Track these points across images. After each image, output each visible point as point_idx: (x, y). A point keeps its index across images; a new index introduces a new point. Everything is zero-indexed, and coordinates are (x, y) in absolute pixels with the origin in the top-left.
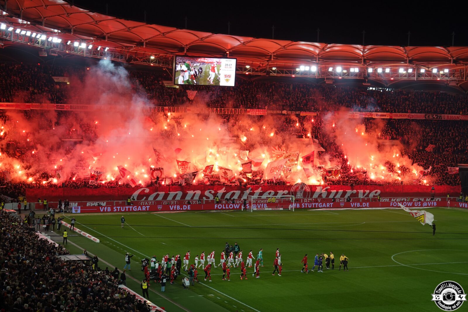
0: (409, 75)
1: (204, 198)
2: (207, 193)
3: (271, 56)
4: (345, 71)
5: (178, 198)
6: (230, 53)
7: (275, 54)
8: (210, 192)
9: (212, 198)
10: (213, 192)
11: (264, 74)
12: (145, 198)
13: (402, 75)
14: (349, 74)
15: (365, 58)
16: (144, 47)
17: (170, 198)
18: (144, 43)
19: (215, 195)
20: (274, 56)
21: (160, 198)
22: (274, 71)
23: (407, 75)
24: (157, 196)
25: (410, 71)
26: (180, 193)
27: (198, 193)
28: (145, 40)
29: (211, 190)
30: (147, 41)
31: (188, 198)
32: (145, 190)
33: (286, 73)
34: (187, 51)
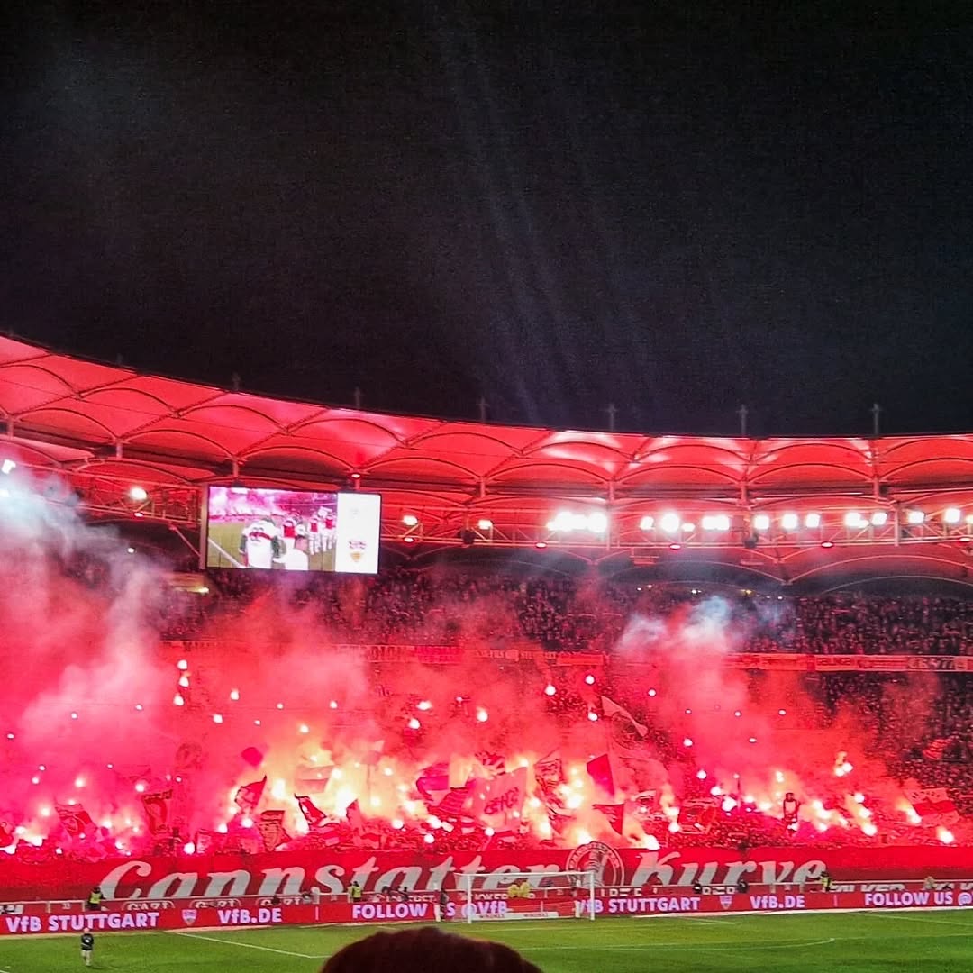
0: (878, 531)
1: (315, 890)
2: (323, 875)
3: (478, 487)
4: (689, 527)
5: (238, 890)
6: (362, 477)
7: (490, 481)
8: (332, 872)
9: (337, 888)
10: (340, 871)
11: (458, 542)
12: (138, 891)
13: (855, 533)
14: (699, 534)
15: (750, 484)
16: (119, 456)
17: (213, 890)
18: (119, 448)
19: (346, 881)
20: (487, 486)
21: (183, 892)
22: (485, 533)
23: (871, 533)
24: (175, 885)
25: (880, 518)
26: (242, 878)
27: (297, 874)
28: (121, 437)
29: (333, 867)
30: (126, 441)
31: (267, 889)
32: (138, 867)
33: (519, 537)
34: (240, 473)
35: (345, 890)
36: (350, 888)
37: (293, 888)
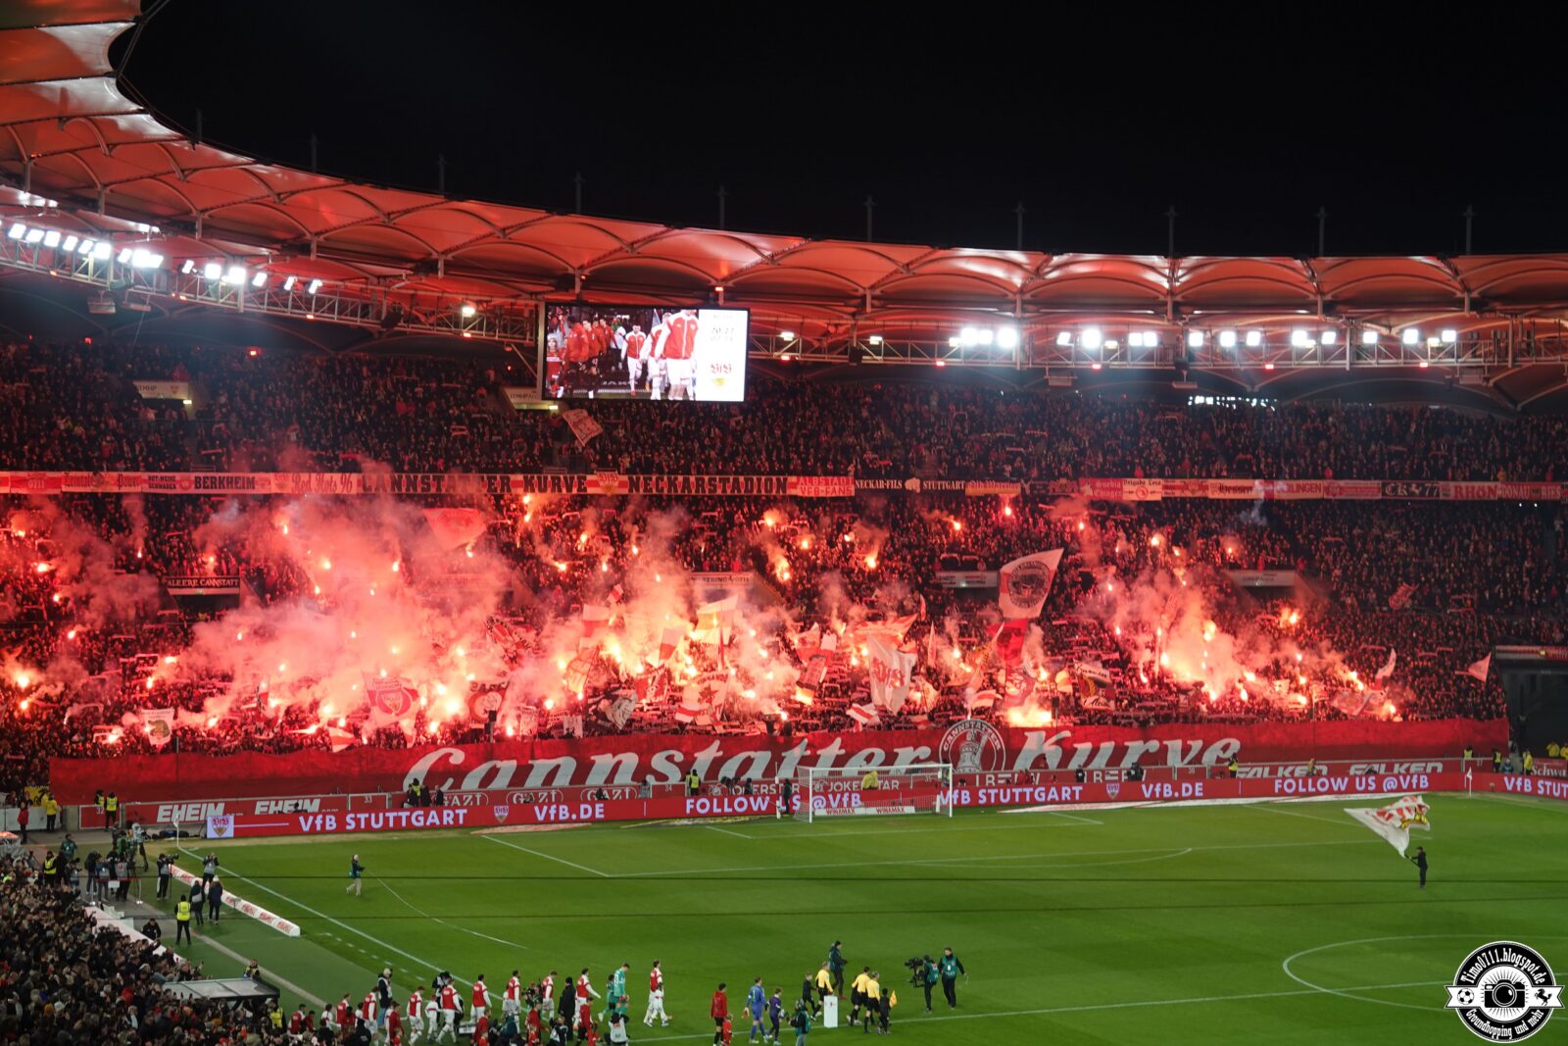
0: (1327, 353)
1: (651, 779)
2: (658, 761)
3: (864, 297)
4: (1112, 344)
5: (562, 780)
6: (726, 290)
7: (877, 292)
8: (670, 759)
9: (674, 776)
10: (679, 757)
11: (844, 359)
12: (450, 781)
13: (1301, 354)
14: (1124, 353)
15: (1178, 298)
16: (441, 275)
17: (534, 780)
18: (441, 265)
20: (873, 298)
21: (500, 783)
22: (876, 349)
23: (1319, 354)
24: (493, 773)
25: (1329, 338)
26: (568, 765)
27: (630, 760)
28: (443, 253)
29: (672, 752)
30: (450, 257)
31: (595, 779)
32: (450, 754)
33: (915, 354)
34: (582, 288)
35: (683, 779)
36: (688, 777)
37: (624, 778)
